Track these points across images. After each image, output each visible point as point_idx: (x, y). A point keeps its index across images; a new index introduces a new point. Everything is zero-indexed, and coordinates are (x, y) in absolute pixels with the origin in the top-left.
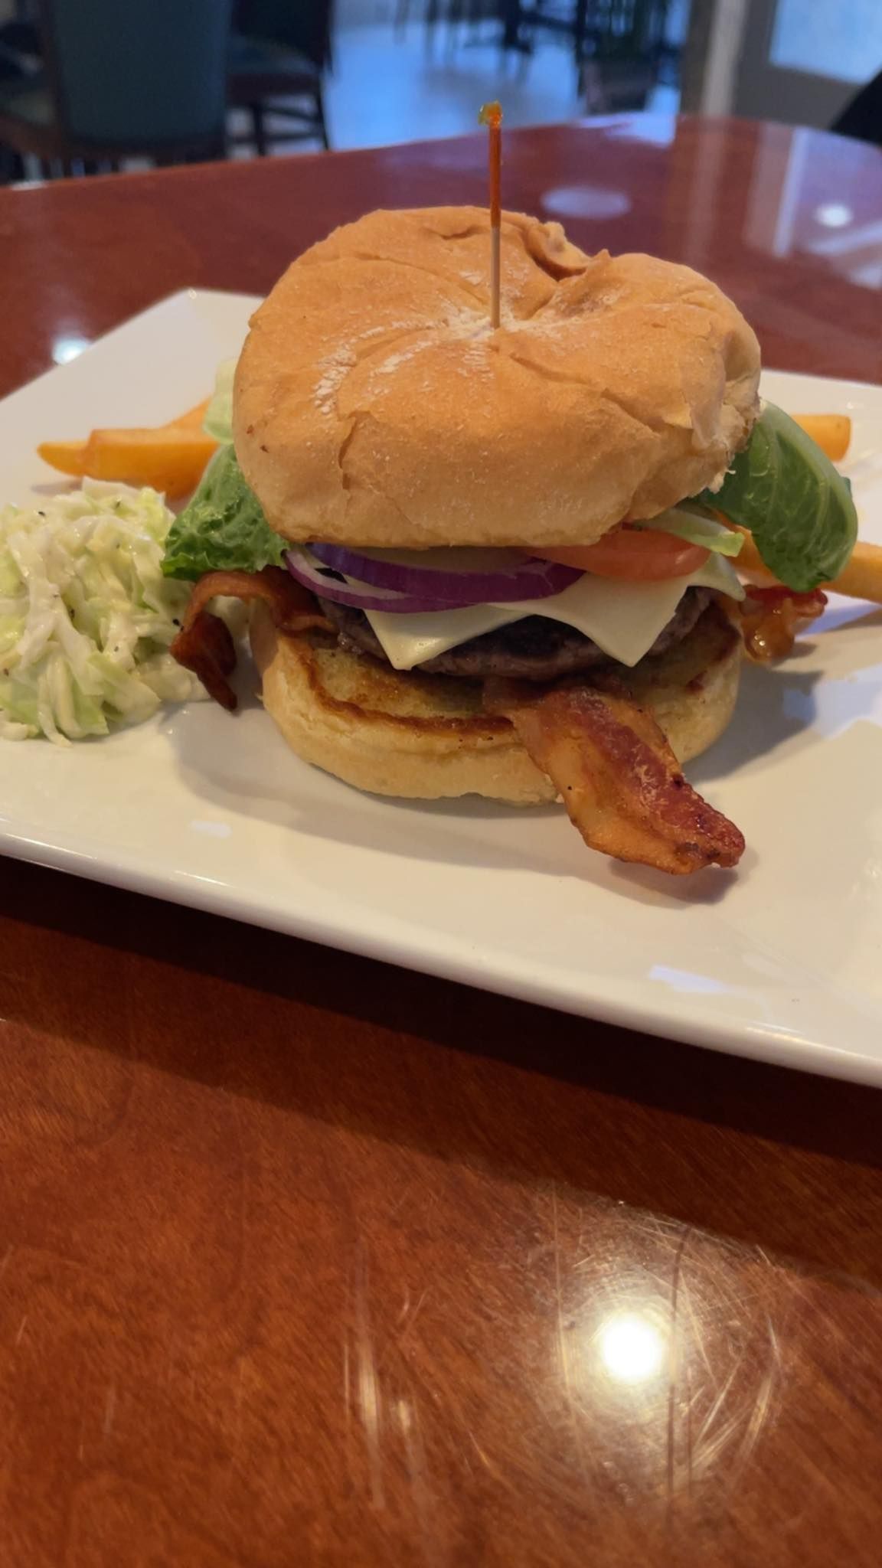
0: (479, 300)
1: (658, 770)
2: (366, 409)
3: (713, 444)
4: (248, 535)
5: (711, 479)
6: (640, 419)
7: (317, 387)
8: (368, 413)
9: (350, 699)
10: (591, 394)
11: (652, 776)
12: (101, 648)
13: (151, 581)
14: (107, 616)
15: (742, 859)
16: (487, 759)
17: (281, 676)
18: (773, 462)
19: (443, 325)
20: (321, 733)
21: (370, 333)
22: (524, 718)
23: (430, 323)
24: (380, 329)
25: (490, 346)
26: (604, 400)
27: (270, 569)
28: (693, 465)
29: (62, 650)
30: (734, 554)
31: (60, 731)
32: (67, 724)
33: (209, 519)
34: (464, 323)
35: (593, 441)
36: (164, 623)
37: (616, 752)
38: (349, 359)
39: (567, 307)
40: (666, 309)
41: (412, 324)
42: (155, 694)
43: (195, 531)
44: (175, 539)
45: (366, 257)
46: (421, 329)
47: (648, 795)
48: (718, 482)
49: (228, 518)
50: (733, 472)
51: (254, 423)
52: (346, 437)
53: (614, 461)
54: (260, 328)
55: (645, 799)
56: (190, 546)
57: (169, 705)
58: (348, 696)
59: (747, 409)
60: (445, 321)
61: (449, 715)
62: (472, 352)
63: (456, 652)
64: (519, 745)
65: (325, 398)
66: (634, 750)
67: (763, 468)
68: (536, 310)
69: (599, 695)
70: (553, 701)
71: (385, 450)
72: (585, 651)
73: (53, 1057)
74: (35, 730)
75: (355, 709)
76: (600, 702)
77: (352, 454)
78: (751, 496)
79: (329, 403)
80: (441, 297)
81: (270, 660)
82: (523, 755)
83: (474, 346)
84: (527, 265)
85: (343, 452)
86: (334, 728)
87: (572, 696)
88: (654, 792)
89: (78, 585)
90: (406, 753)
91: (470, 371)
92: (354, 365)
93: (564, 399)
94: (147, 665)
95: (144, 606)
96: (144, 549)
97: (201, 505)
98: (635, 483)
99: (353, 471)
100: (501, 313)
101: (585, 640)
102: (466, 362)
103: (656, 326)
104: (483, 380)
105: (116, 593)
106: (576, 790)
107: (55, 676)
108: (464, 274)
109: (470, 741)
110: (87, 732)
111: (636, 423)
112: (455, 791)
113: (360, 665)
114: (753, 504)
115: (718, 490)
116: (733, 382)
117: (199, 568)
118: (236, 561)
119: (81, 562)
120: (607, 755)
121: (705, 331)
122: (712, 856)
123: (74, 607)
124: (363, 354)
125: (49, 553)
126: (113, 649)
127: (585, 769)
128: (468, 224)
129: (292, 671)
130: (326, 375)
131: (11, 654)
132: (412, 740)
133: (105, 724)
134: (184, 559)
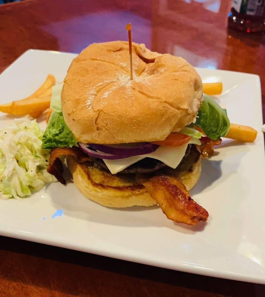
0: (126, 71)
1: (184, 196)
2: (101, 109)
3: (193, 111)
4: (67, 138)
5: (193, 120)
6: (174, 108)
7: (86, 102)
8: (102, 110)
9: (100, 182)
10: (161, 102)
11: (183, 198)
12: (27, 171)
13: (39, 150)
14: (27, 161)
15: (208, 218)
16: (139, 196)
17: (79, 176)
18: (208, 110)
19: (118, 80)
20: (93, 193)
21: (99, 84)
22: (148, 185)
23: (114, 80)
24: (101, 83)
25: (132, 88)
26: (165, 103)
27: (74, 147)
28: (188, 117)
29: (17, 173)
30: (200, 138)
31: (18, 196)
32: (20, 193)
33: (55, 133)
34: (123, 79)
35: (163, 115)
36: (43, 161)
37: (173, 192)
38: (94, 93)
39: (150, 72)
40: (178, 74)
41: (110, 81)
42: (43, 182)
43: (51, 137)
44: (45, 138)
45: (93, 59)
46: (112, 82)
47: (182, 203)
48: (195, 121)
49: (60, 133)
50: (198, 117)
51: (70, 113)
52: (97, 117)
53: (169, 120)
54: (67, 83)
55: (182, 204)
56: (50, 140)
57: (47, 184)
58: (99, 181)
59: (200, 99)
60: (118, 79)
61: (128, 185)
62: (128, 90)
63: (128, 168)
64: (147, 192)
65: (89, 106)
66: (178, 191)
67: (204, 112)
68: (141, 73)
69: (167, 176)
70: (154, 179)
71: (108, 120)
72: (162, 165)
73: (31, 292)
74: (11, 196)
75: (101, 185)
76: (167, 178)
77: (98, 121)
78: (202, 120)
79: (91, 106)
80: (116, 71)
81: (75, 171)
82: (148, 194)
83: (128, 88)
84: (138, 59)
85: (96, 121)
86: (96, 191)
87: (160, 177)
88: (184, 202)
89: (19, 154)
90: (117, 197)
91: (128, 97)
92: (96, 95)
93: (154, 104)
94: (39, 173)
95: (37, 157)
96: (36, 141)
97: (51, 128)
98: (174, 124)
99: (99, 126)
100: (133, 75)
101: (162, 163)
102: (126, 93)
103: (176, 80)
104: (132, 99)
105: (29, 154)
106: (164, 204)
107: (15, 181)
108: (121, 64)
109: (134, 192)
110: (25, 195)
111: (173, 109)
112: (131, 205)
113: (101, 171)
114: (203, 122)
115: (195, 123)
116: (196, 92)
117: (53, 147)
118: (63, 144)
119: (19, 146)
120: (171, 193)
121: (188, 80)
122: (201, 219)
123: (18, 160)
124: (98, 91)
125: (10, 146)
126: (31, 171)
127: (166, 198)
128: (120, 47)
129: (82, 175)
130: (88, 98)
131: (2, 176)
132: (119, 193)
133: (30, 192)
134: (48, 144)
